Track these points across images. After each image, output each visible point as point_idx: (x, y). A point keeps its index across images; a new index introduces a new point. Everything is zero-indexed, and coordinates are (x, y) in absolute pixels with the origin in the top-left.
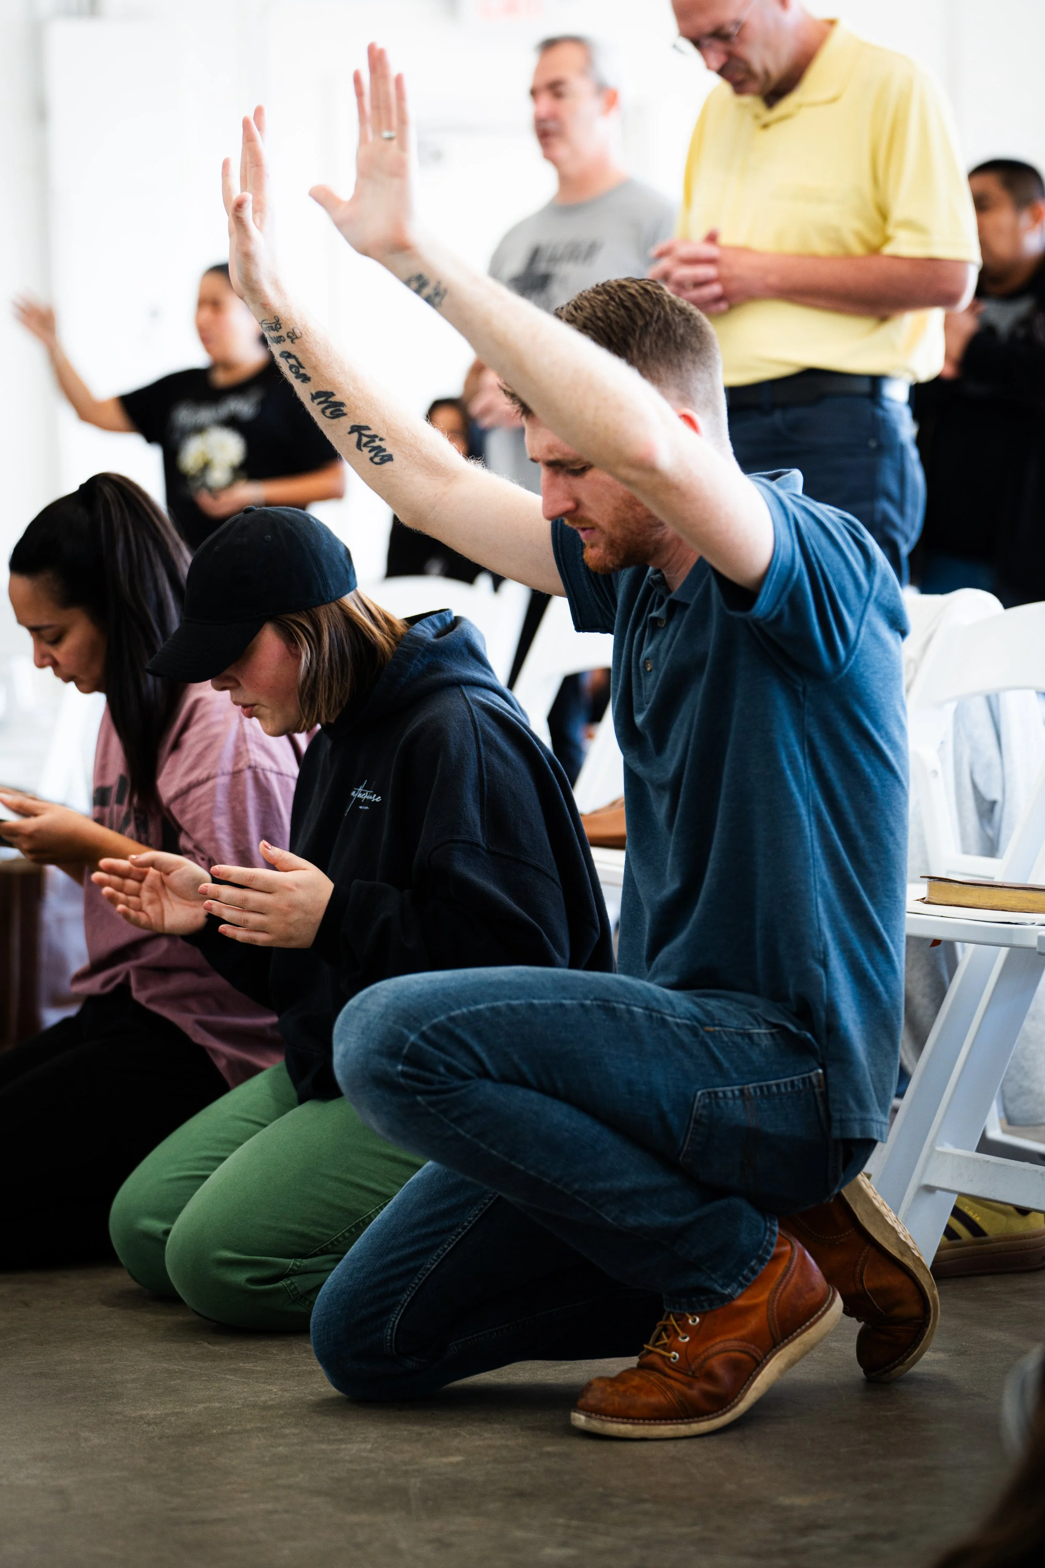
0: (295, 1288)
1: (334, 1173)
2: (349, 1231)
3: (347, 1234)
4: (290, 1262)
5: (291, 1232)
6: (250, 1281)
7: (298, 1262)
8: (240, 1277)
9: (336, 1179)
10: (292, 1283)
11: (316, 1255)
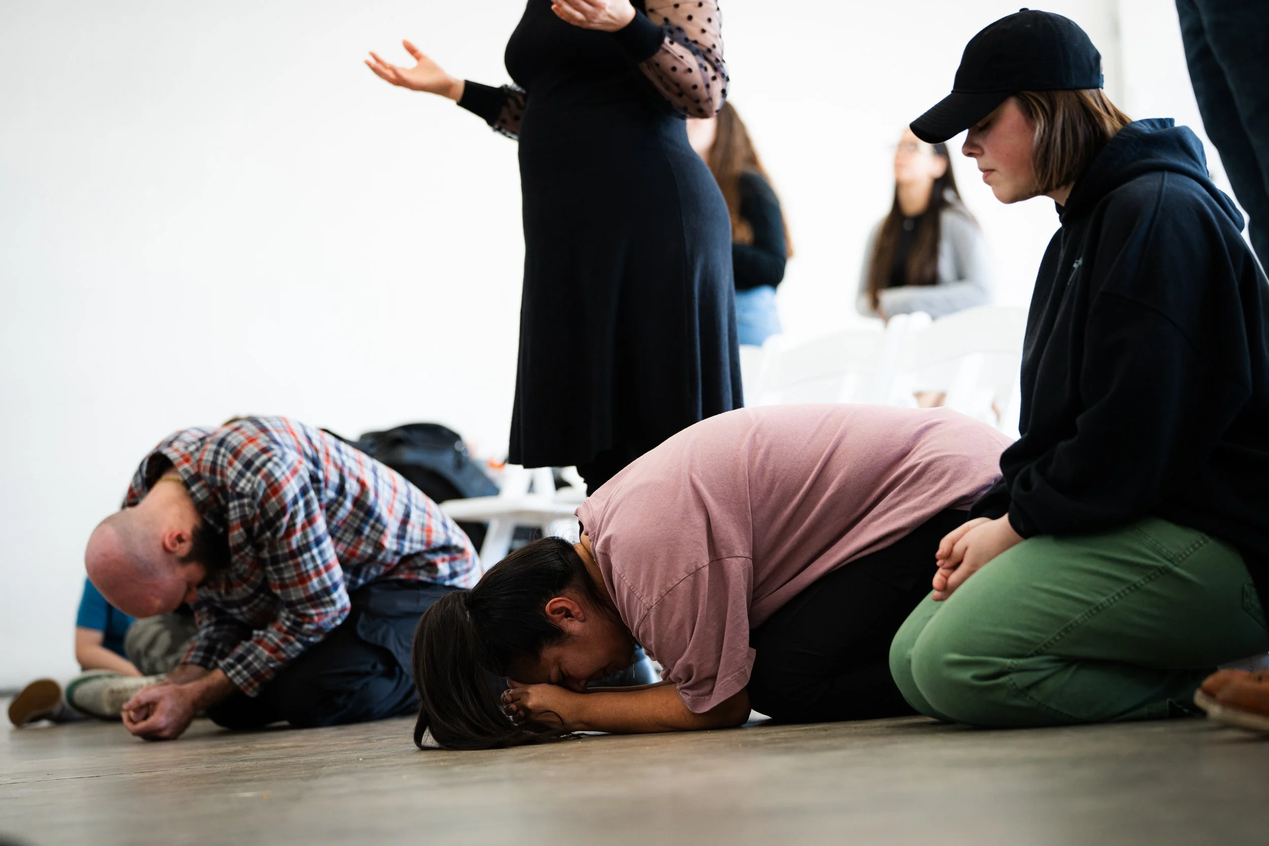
0: (1014, 684)
1: (1046, 586)
2: (1059, 634)
3: (1058, 638)
4: (1008, 661)
5: (1008, 636)
6: (976, 677)
7: (1015, 661)
8: (966, 675)
9: (1048, 591)
10: (1011, 679)
11: (1032, 656)
